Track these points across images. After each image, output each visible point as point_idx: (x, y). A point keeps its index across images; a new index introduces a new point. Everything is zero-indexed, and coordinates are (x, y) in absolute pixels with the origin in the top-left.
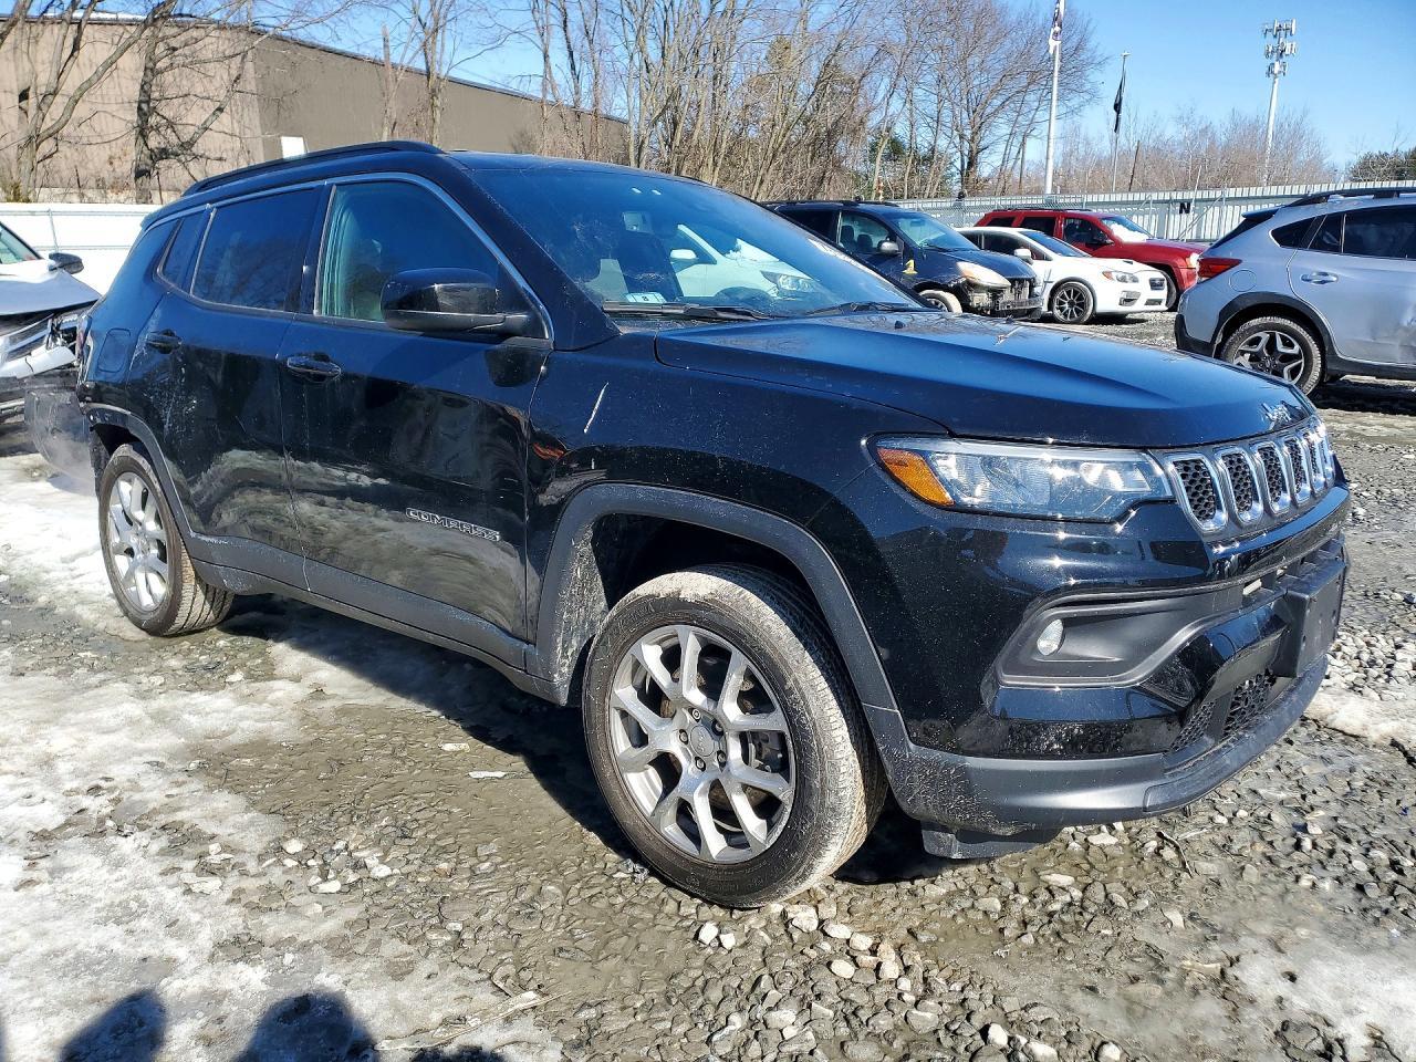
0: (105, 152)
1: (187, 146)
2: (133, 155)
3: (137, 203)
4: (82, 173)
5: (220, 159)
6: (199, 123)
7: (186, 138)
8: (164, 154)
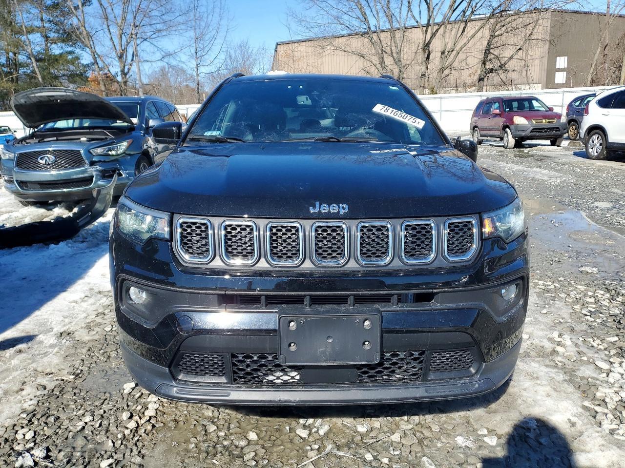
0: (468, 72)
1: (501, 66)
2: (479, 73)
3: (477, 92)
4: (458, 81)
5: (514, 71)
6: (509, 56)
7: (503, 62)
8: (491, 71)
